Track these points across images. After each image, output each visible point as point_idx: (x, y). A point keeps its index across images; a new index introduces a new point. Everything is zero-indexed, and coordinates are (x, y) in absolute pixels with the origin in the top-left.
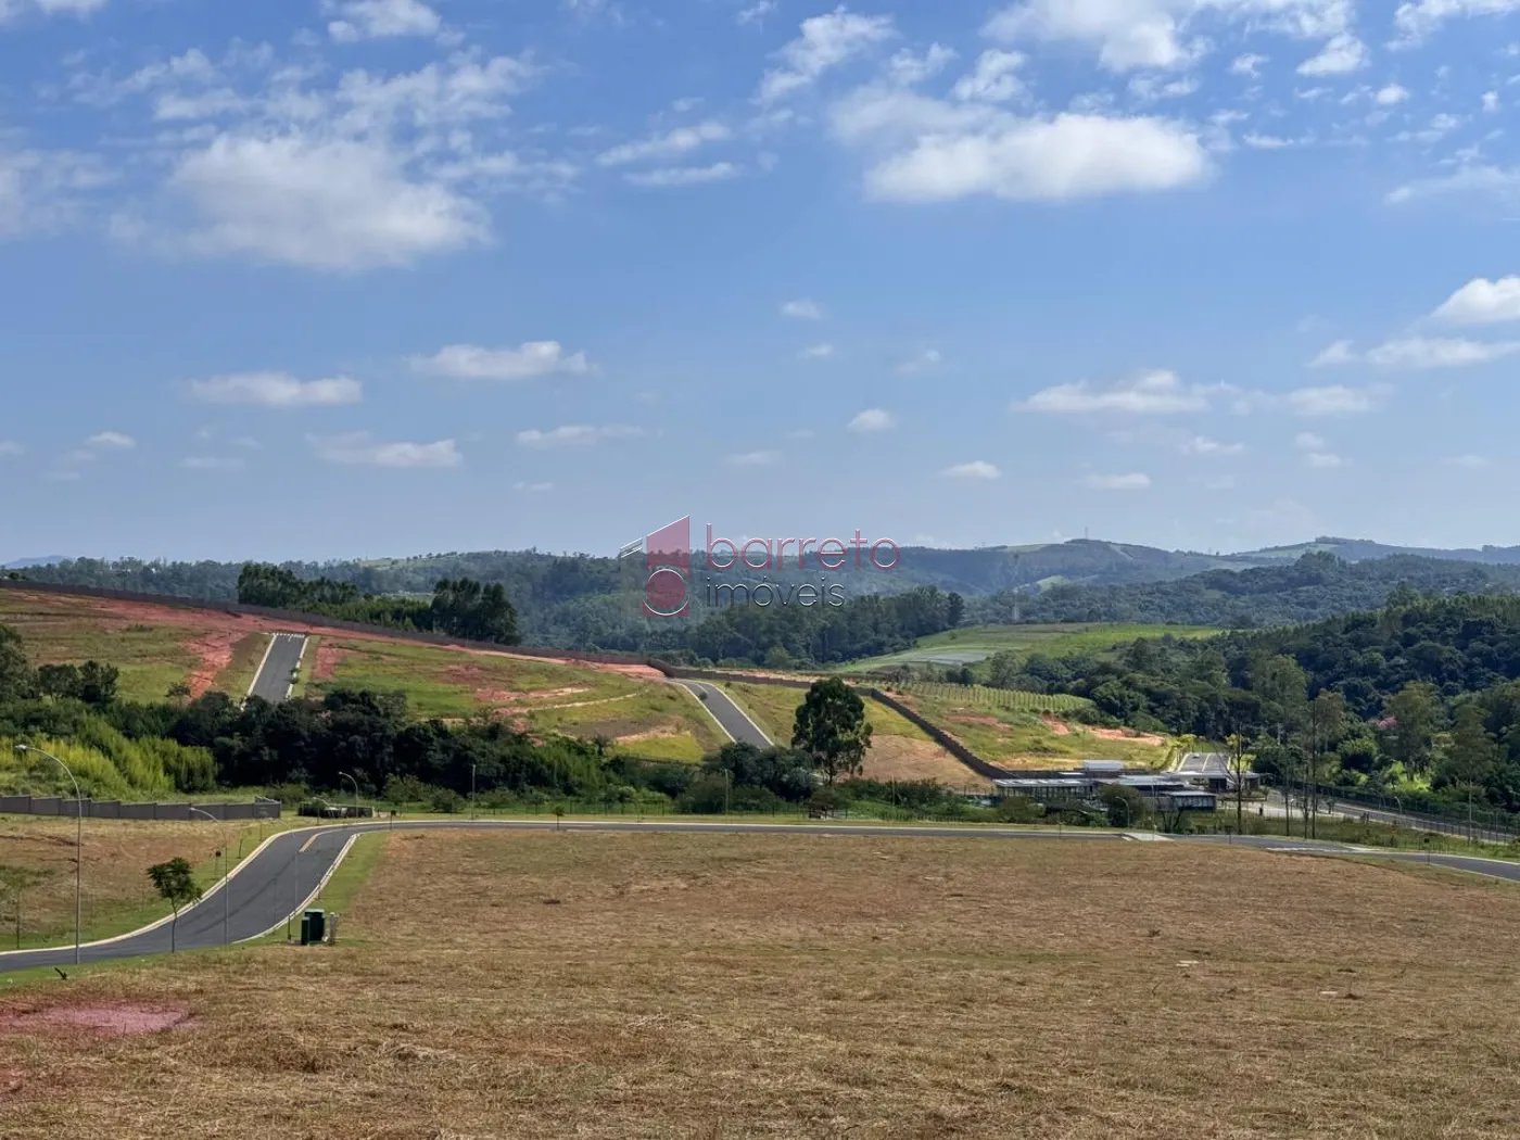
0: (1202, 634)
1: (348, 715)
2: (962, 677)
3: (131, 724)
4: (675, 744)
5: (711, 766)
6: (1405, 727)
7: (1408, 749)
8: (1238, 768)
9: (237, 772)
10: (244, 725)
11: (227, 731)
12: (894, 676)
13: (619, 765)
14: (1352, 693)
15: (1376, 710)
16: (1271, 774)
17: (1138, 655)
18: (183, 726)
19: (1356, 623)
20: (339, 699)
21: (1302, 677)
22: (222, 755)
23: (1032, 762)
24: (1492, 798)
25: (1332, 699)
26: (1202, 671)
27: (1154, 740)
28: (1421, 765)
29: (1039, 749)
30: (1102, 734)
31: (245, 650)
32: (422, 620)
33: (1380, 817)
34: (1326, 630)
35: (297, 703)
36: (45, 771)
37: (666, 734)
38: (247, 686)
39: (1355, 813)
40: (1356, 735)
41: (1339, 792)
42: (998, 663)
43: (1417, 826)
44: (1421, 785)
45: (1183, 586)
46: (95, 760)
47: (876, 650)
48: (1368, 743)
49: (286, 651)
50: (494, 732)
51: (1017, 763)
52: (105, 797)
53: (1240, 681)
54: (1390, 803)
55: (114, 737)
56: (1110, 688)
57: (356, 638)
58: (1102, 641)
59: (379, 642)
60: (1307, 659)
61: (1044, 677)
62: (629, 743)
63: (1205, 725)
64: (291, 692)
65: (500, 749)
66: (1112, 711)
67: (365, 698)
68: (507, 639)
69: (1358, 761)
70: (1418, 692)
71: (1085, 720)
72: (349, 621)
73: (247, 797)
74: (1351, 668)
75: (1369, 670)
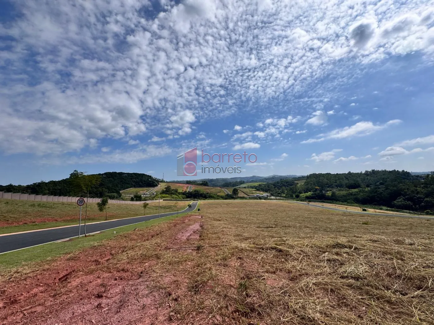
0: (265, 183)
1: (196, 192)
2: (245, 188)
3: (179, 193)
4: (222, 194)
5: (225, 196)
6: (282, 190)
7: (283, 192)
8: (269, 194)
9: (188, 197)
10: (188, 193)
11: (187, 194)
12: (240, 188)
13: (218, 196)
14: (278, 188)
15: (280, 189)
16: (272, 195)
17: (260, 185)
18: (183, 194)
19: (277, 182)
20: (195, 191)
21: (274, 187)
22: (186, 196)
23: (252, 195)
24: (291, 196)
25: (276, 188)
26: (265, 186)
27: (262, 192)
28: (284, 194)
29: (252, 193)
30: (257, 192)
31: (187, 187)
32: (201, 184)
33: (282, 198)
34: (275, 183)
35: (192, 192)
36: (173, 198)
37: (221, 193)
38: (188, 191)
39: (280, 198)
40: (278, 191)
41: (278, 196)
42: (248, 186)
43: (285, 199)
44: (285, 195)
45: (263, 179)
46: (177, 197)
47: (238, 186)
48: (280, 192)
49: (190, 187)
50: (208, 193)
51: (250, 195)
52: (178, 199)
53: (268, 187)
54: (282, 197)
55: (178, 194)
56: (258, 188)
57: (196, 186)
58: (256, 184)
59: (198, 186)
60: (274, 185)
61: (252, 187)
62: (219, 194)
63: (266, 191)
64: (191, 191)
65: (208, 195)
66: (258, 190)
67: (197, 191)
68: (208, 186)
69: (279, 193)
70: (284, 187)
71: (256, 191)
72: (195, 185)
73: (189, 199)
74: (277, 186)
75: (279, 186)
